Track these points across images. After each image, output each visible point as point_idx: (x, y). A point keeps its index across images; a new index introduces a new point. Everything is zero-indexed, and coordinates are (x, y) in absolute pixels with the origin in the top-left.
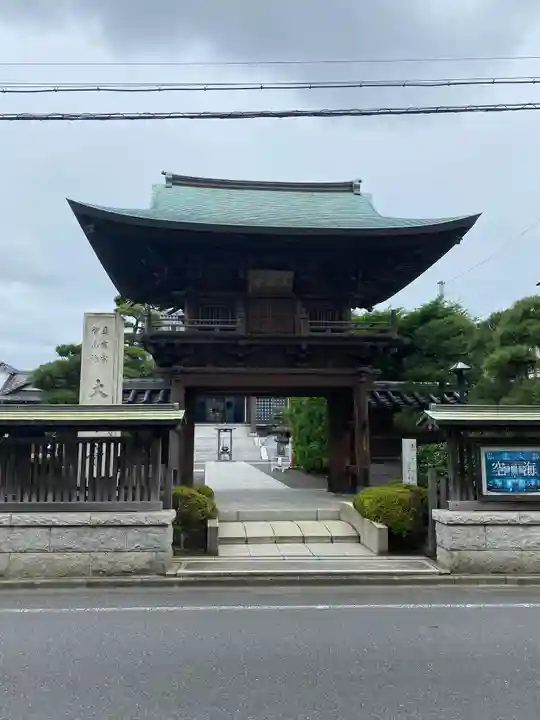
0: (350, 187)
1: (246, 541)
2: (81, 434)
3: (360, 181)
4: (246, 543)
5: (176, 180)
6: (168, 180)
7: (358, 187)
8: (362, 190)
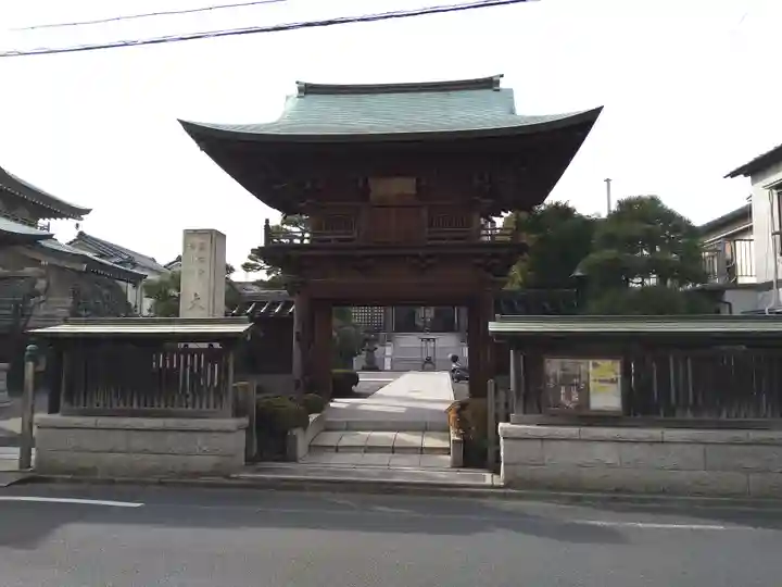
0: (490, 84)
1: (337, 449)
3: (502, 76)
4: (337, 451)
5: (308, 90)
6: (300, 90)
7: (498, 83)
8: (501, 86)
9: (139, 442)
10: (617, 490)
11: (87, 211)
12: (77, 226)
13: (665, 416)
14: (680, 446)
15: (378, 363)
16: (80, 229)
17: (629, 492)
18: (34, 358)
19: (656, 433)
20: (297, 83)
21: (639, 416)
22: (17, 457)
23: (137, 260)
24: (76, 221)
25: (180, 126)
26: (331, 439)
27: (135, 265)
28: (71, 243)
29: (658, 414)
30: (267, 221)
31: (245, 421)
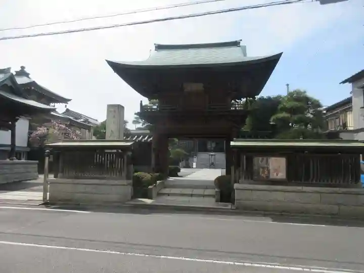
0: (236, 44)
1: (169, 195)
2: (106, 151)
3: (241, 40)
5: (159, 47)
6: (156, 47)
7: (239, 43)
8: (241, 44)
9: (89, 189)
10: (284, 211)
11: (70, 100)
12: (66, 106)
13: (304, 181)
14: (310, 194)
15: (190, 165)
16: (67, 107)
17: (288, 212)
18: (48, 156)
19: (300, 188)
20: (155, 44)
21: (293, 181)
22: (42, 195)
23: (90, 120)
24: (65, 104)
25: (106, 62)
26: (167, 191)
27: (89, 122)
28: (63, 113)
29: (301, 181)
30: (141, 101)
31: (131, 181)
